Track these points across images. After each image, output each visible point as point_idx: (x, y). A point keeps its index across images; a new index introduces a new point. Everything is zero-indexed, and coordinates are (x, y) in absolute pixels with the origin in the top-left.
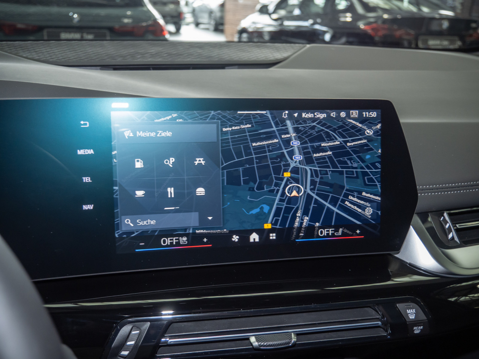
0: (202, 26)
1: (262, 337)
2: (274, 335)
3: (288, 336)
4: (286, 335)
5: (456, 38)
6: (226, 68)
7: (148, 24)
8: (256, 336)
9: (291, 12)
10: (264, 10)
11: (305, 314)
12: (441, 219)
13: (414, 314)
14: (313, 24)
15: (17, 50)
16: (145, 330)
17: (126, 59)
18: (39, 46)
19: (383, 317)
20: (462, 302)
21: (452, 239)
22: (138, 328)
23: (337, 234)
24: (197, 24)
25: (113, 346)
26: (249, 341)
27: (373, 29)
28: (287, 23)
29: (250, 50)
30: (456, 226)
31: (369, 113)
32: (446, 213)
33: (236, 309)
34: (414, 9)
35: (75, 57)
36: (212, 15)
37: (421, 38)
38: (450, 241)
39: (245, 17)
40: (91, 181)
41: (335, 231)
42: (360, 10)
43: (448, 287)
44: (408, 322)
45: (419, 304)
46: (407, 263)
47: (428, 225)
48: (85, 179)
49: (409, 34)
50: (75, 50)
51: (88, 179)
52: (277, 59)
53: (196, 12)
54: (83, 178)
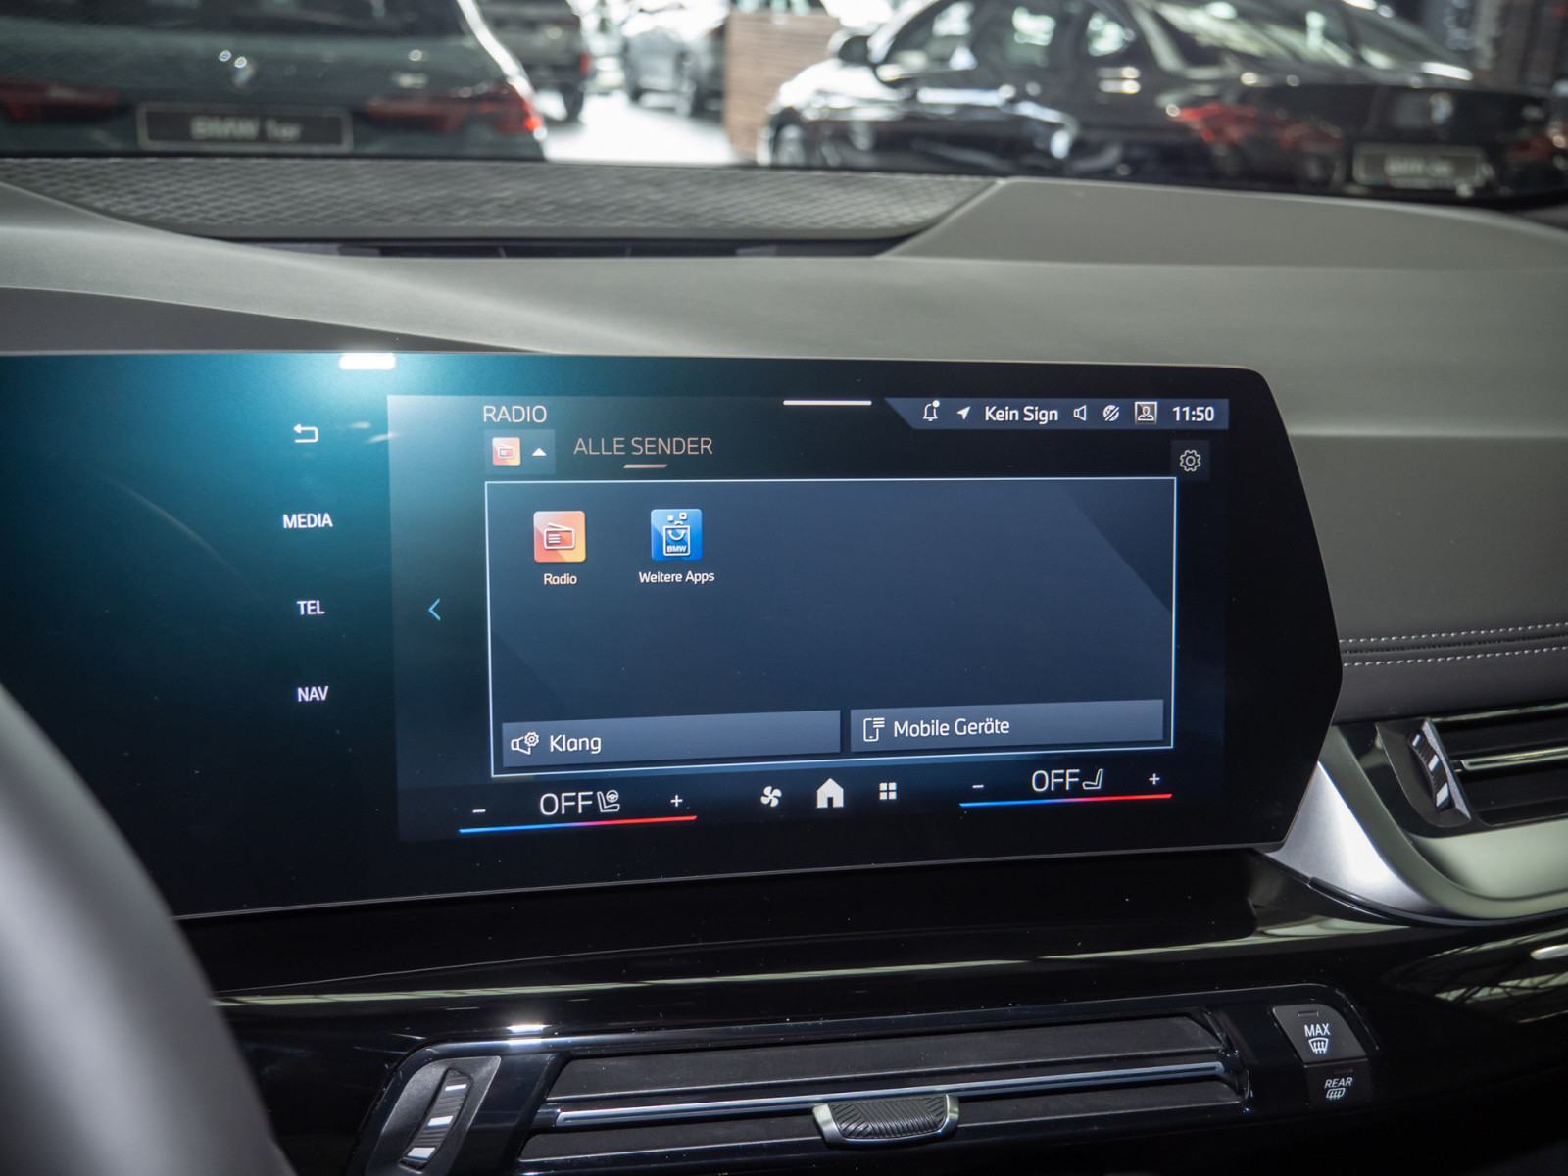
0: (651, 100)
1: (853, 1107)
2: (888, 1100)
3: (933, 1103)
4: (925, 1102)
5: (1477, 153)
6: (740, 251)
7: (479, 92)
8: (832, 1103)
9: (944, 59)
10: (855, 51)
11: (984, 1037)
12: (1415, 743)
13: (1327, 1040)
14: (1013, 101)
15: (76, 185)
16: (486, 1080)
17: (421, 221)
18: (145, 175)
19: (1230, 1048)
20: (1478, 1002)
21: (1446, 804)
22: (464, 1075)
23: (1087, 785)
24: (636, 94)
25: (384, 1130)
26: (809, 1117)
27: (1208, 120)
28: (929, 96)
29: (816, 195)
30: (1461, 766)
31: (1193, 408)
32: (1431, 723)
33: (771, 1017)
34: (1341, 57)
35: (260, 211)
36: (687, 64)
37: (1364, 150)
38: (1442, 810)
39: (794, 71)
40: (323, 613)
41: (1083, 777)
42: (1166, 56)
43: (1437, 955)
44: (1307, 1064)
45: (1345, 1010)
46: (1306, 879)
47: (1373, 760)
48: (305, 605)
49: (1324, 138)
50: (260, 189)
51: (314, 604)
52: (902, 226)
53: (633, 53)
54: (299, 602)
